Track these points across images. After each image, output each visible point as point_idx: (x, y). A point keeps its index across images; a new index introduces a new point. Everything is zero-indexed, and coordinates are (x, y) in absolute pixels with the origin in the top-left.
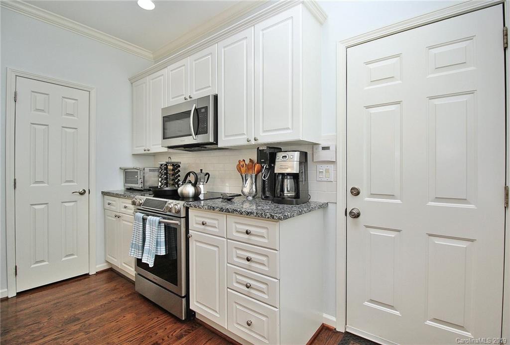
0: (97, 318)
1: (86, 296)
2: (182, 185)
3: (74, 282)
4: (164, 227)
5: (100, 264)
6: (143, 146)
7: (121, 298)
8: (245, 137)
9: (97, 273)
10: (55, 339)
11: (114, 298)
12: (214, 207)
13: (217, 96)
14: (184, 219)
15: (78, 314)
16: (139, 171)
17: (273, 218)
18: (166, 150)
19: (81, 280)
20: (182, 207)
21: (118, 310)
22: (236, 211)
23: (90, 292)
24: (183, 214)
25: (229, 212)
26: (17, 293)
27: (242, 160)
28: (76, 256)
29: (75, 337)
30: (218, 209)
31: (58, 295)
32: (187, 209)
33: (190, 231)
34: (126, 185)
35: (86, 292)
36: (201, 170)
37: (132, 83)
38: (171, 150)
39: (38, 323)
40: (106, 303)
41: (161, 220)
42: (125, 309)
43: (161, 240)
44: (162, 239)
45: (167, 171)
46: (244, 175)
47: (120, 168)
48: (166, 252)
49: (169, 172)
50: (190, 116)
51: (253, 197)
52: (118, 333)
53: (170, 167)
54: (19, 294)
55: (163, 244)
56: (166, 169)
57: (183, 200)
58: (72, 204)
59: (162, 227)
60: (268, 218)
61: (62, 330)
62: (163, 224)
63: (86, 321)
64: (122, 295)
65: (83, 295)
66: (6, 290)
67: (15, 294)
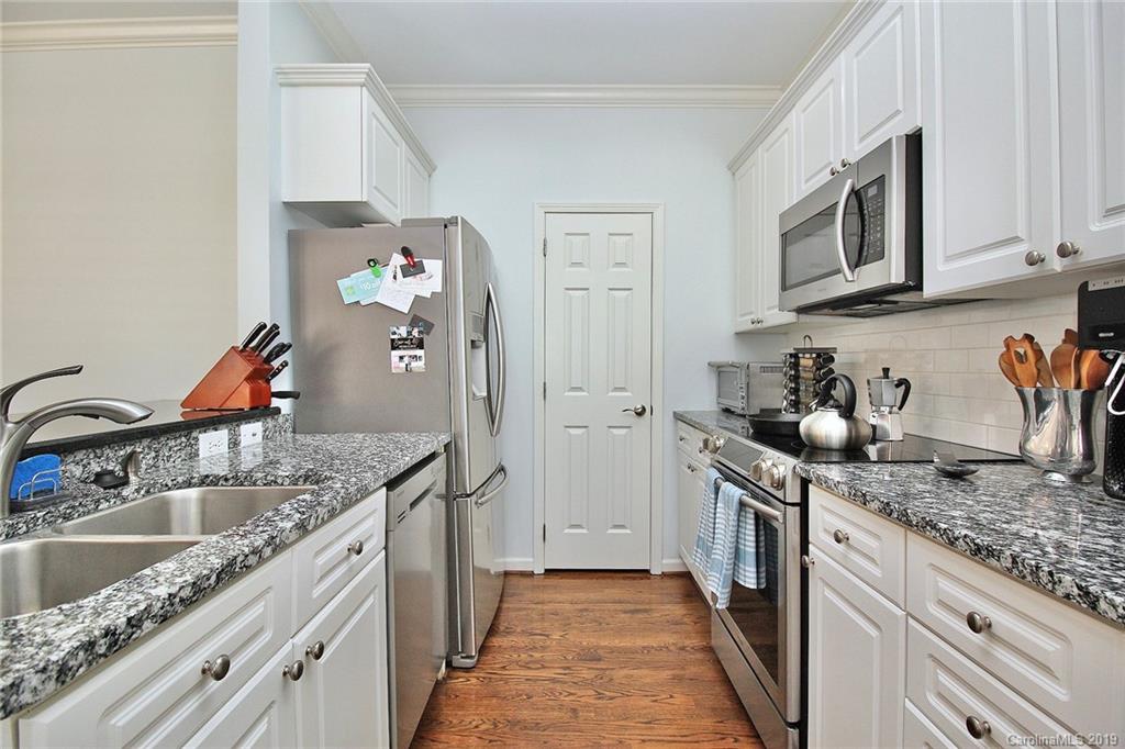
0: (625, 672)
1: (629, 615)
2: (816, 410)
3: (624, 578)
4: (753, 516)
5: (671, 558)
6: (751, 313)
7: (683, 648)
8: (1022, 249)
9: (664, 575)
10: (553, 680)
11: (672, 641)
12: (864, 495)
13: (920, 135)
14: (798, 508)
15: (603, 648)
16: (738, 370)
17: (1094, 605)
18: (790, 317)
19: (634, 578)
20: (790, 473)
21: (666, 674)
22: (934, 527)
23: (638, 611)
24: (793, 494)
25: (909, 524)
26: (546, 570)
27: (1018, 336)
28: (628, 531)
29: (580, 693)
30: (875, 505)
31: (592, 596)
32: (805, 484)
33: (810, 546)
34: (721, 400)
35: (632, 607)
36: (886, 371)
37: (734, 174)
38: (805, 318)
39: (547, 636)
40: (653, 647)
41: (744, 497)
42: (678, 679)
43: (747, 549)
44: (749, 546)
45: (797, 371)
46: (1030, 392)
47: (709, 364)
48: (758, 584)
49: (803, 374)
50: (833, 222)
51: (1077, 477)
52: (646, 729)
53: (806, 362)
54: (548, 572)
55: (751, 559)
56: (796, 366)
57: (795, 453)
58: (624, 431)
59: (748, 515)
60: (1067, 596)
61: (568, 668)
62: (752, 511)
63: (607, 669)
64: (687, 642)
65: (625, 612)
66: (531, 560)
67: (543, 572)
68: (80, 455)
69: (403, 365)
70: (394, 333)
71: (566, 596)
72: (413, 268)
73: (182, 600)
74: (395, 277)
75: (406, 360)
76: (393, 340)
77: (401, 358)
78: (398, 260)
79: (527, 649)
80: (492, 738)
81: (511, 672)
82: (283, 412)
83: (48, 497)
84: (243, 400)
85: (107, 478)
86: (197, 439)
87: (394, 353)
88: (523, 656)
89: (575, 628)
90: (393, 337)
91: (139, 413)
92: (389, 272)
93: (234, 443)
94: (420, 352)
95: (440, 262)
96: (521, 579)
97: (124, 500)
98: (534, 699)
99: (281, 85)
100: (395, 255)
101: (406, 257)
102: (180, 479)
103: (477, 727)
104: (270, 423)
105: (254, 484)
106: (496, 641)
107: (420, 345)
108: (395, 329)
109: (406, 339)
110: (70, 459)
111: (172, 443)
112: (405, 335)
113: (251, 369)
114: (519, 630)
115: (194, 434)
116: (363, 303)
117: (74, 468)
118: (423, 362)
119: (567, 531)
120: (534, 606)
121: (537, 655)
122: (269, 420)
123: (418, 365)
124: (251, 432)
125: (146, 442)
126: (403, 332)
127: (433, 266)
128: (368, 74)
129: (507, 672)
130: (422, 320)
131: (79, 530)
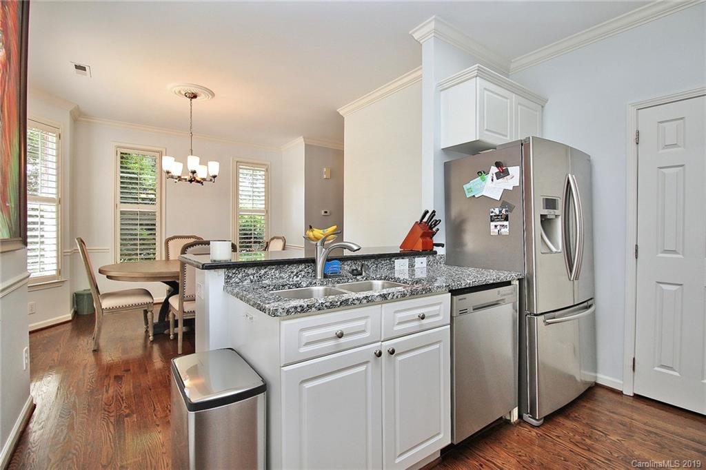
10: (591, 461)
26: (636, 395)
31: (671, 427)
39: (606, 435)
54: (637, 397)
66: (621, 382)
67: (632, 395)
68: (349, 262)
69: (497, 231)
70: (492, 212)
71: (643, 418)
72: (503, 173)
73: (326, 306)
74: (492, 180)
75: (498, 227)
76: (491, 216)
77: (496, 226)
78: (494, 170)
79: (583, 434)
80: (525, 466)
81: (561, 441)
82: (438, 254)
83: (335, 275)
84: (419, 247)
85: (355, 272)
86: (394, 262)
87: (493, 224)
88: (577, 436)
89: (636, 441)
90: (491, 214)
91: (356, 248)
92: (489, 177)
93: (412, 266)
94: (506, 223)
95: (518, 167)
96: (610, 393)
97: (358, 280)
98: (569, 463)
99: (441, 91)
100: (492, 167)
101: (498, 168)
102: (378, 276)
103: (520, 456)
104: (431, 258)
105: (400, 282)
106: (561, 420)
107: (506, 219)
108: (492, 210)
109: (498, 216)
110: (346, 263)
111: (383, 262)
112: (498, 213)
113: (422, 232)
114: (584, 421)
115: (393, 260)
116: (476, 196)
117: (347, 267)
118: (508, 228)
119: (656, 369)
120: (608, 413)
121: (588, 441)
122: (431, 257)
123: (505, 231)
124: (421, 262)
125: (373, 260)
126: (497, 211)
127: (515, 171)
128: (478, 70)
129: (559, 440)
130: (508, 204)
131: (341, 287)
